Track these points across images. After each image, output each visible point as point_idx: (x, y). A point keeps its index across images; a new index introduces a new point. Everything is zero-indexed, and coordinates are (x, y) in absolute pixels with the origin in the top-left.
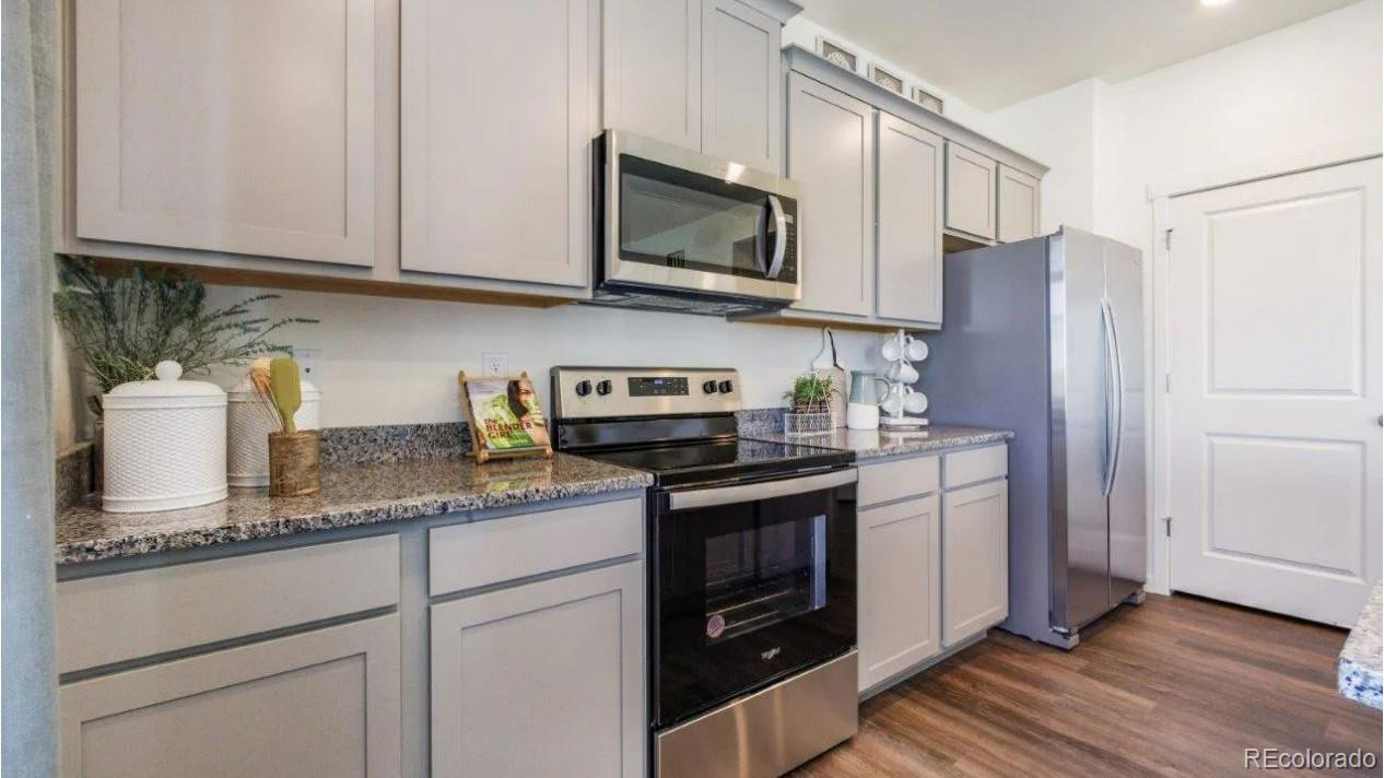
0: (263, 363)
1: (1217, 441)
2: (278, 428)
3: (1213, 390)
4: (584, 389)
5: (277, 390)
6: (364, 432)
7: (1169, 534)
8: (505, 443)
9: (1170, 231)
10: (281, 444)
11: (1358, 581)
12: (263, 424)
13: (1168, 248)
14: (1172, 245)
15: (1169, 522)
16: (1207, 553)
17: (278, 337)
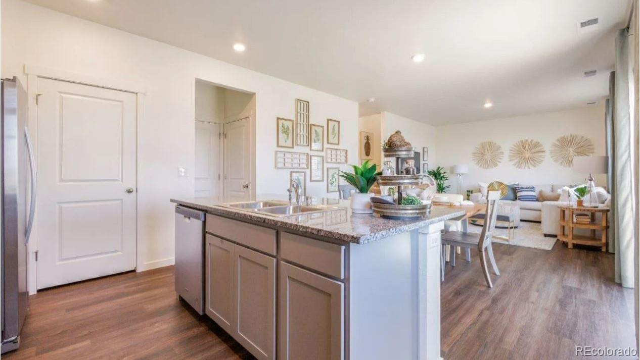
1: (64, 205)
3: (62, 180)
7: (36, 260)
9: (39, 95)
11: (120, 253)
13: (37, 104)
14: (39, 102)
15: (36, 253)
16: (59, 263)
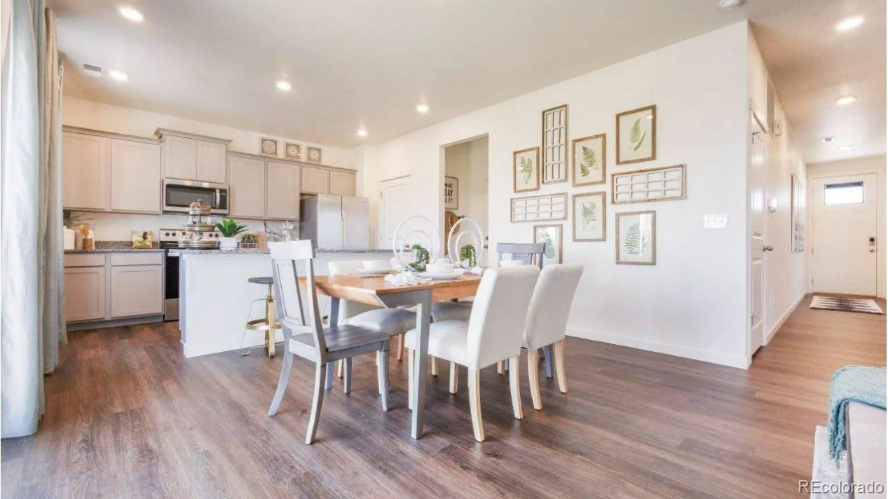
0: (82, 227)
2: (84, 238)
4: (167, 234)
5: (85, 232)
6: (107, 242)
8: (139, 245)
10: (85, 241)
12: (82, 237)
17: (87, 222)
